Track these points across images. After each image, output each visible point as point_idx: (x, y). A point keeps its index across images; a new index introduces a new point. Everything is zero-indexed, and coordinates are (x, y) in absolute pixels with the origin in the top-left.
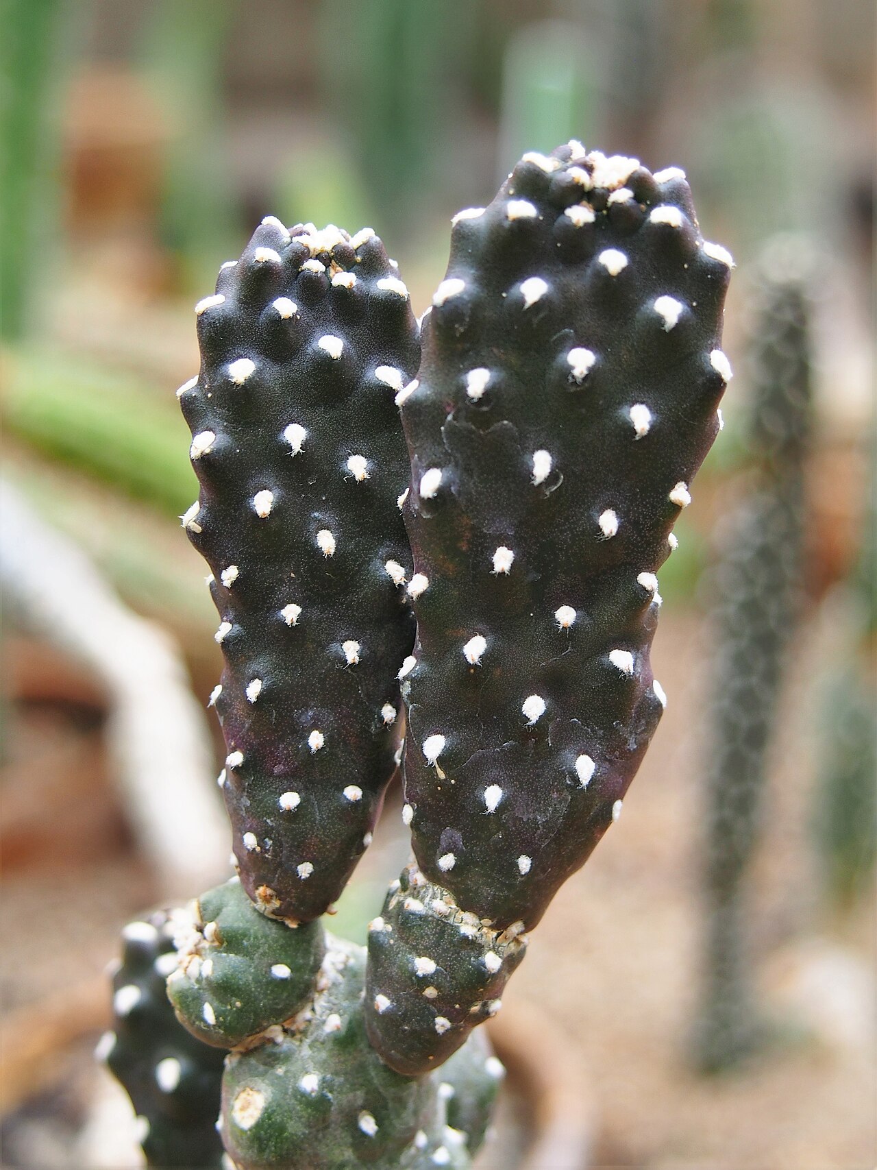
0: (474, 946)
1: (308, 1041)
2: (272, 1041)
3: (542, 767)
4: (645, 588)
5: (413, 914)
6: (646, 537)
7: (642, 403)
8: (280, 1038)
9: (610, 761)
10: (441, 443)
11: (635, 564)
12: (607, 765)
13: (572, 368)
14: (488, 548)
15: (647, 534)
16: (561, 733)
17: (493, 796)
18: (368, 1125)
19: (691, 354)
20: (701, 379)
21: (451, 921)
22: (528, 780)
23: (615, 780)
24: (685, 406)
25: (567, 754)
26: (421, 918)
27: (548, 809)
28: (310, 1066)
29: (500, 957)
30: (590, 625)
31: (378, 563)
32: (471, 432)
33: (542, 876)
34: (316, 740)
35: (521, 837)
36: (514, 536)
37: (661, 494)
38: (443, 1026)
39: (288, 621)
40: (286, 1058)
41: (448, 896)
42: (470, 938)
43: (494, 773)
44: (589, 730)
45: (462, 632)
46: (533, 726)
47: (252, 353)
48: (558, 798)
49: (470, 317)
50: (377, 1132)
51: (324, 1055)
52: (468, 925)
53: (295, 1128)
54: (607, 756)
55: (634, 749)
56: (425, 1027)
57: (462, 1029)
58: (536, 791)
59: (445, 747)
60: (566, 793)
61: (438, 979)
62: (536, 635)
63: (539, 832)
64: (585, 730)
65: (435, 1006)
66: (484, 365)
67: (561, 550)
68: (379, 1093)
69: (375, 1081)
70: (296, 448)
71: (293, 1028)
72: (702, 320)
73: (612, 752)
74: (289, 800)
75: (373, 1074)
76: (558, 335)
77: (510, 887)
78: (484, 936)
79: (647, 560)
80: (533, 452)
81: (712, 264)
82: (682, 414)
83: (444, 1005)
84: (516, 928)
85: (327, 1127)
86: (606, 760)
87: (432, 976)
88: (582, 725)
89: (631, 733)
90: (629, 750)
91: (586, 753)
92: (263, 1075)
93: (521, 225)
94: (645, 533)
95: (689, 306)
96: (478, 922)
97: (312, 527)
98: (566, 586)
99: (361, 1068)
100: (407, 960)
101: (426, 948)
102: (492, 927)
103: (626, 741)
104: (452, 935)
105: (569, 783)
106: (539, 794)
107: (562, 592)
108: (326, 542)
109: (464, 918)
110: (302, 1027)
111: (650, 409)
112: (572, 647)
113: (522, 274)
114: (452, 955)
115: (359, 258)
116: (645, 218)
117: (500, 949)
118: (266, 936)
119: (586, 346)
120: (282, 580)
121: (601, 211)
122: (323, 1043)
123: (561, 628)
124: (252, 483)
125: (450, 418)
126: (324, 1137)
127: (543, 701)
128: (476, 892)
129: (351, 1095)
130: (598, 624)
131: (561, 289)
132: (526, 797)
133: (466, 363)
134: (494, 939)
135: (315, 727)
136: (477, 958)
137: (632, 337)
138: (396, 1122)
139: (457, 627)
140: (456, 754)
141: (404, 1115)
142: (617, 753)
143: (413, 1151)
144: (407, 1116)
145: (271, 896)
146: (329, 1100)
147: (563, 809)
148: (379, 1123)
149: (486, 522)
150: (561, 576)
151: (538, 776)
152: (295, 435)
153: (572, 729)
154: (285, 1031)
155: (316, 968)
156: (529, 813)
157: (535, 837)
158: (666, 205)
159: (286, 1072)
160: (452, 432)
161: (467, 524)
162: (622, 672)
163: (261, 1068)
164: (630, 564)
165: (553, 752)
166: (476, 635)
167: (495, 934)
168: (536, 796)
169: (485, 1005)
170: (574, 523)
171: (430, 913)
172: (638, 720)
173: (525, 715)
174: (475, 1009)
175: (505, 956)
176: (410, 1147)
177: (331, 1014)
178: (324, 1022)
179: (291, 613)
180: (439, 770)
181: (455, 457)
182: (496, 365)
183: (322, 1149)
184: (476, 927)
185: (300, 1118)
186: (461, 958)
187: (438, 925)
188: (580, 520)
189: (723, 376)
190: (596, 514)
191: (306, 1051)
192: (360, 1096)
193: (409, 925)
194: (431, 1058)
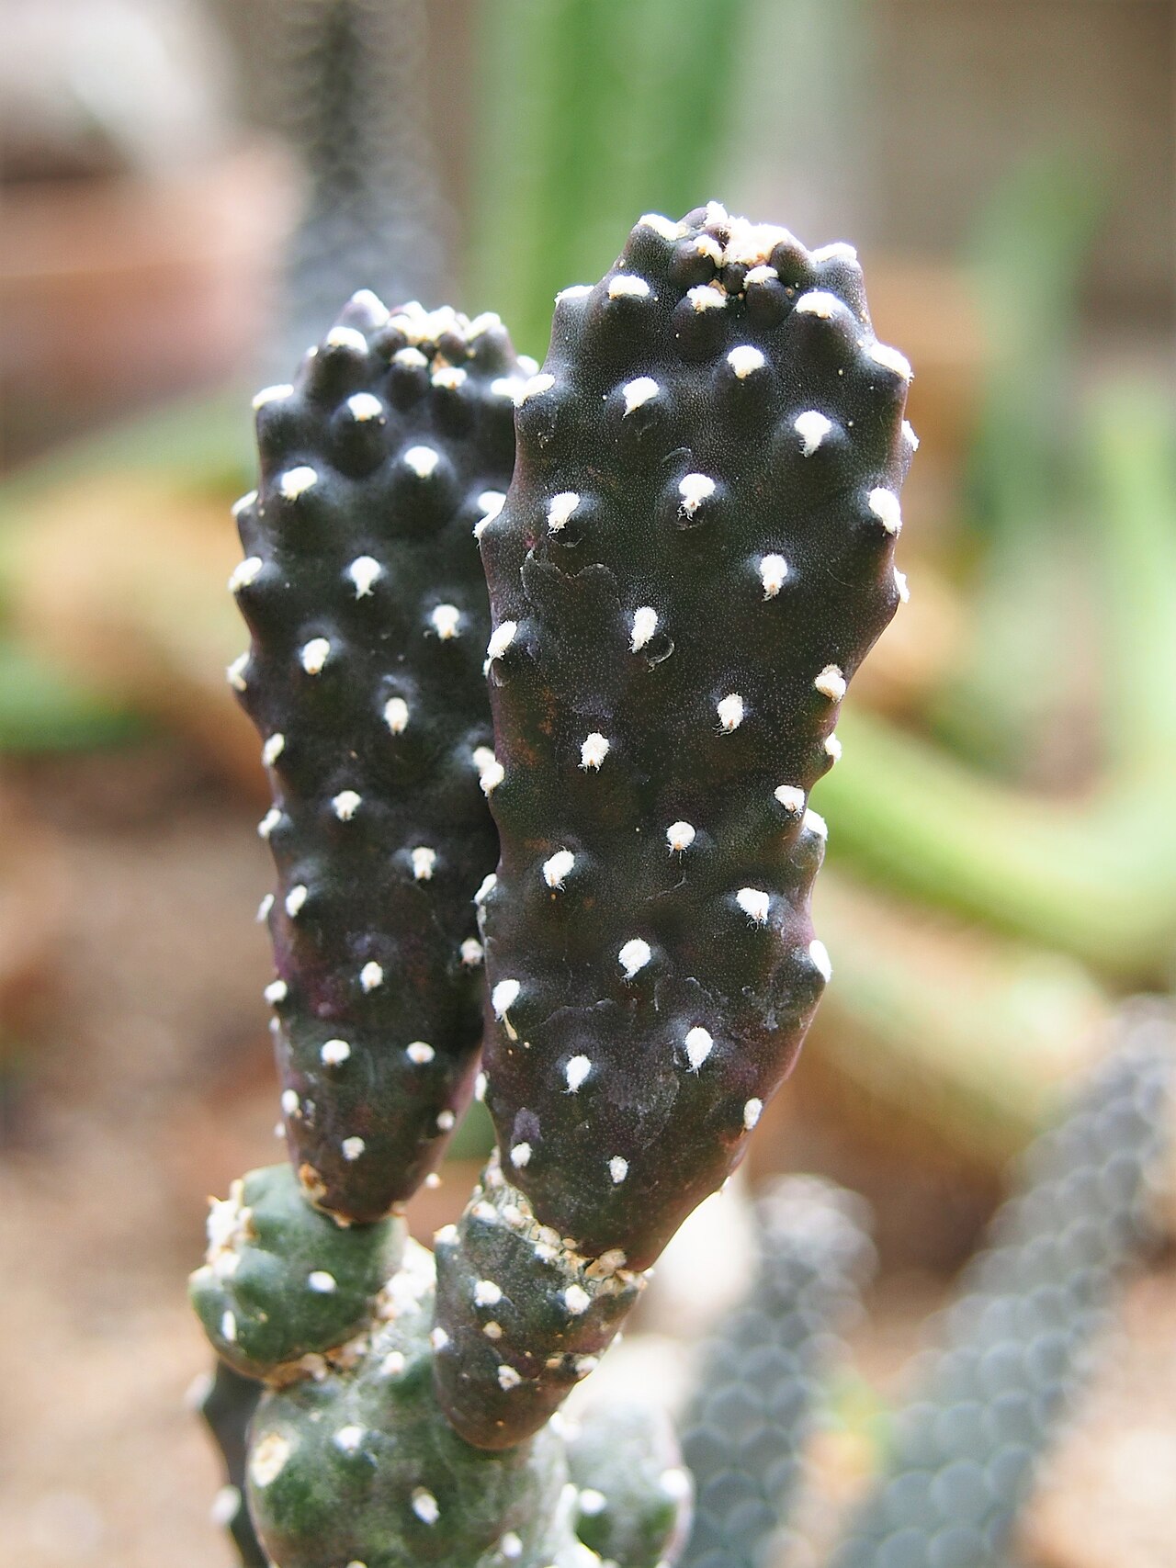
0: (551, 1273)
1: (358, 1383)
2: (309, 1376)
3: (647, 1040)
4: (783, 806)
5: (481, 1222)
6: (786, 736)
7: (779, 553)
8: (321, 1373)
9: (737, 1041)
10: (519, 589)
11: (773, 772)
12: (733, 1045)
13: (682, 498)
14: (577, 733)
15: (787, 733)
16: (673, 995)
17: (578, 1070)
18: (426, 1508)
19: (844, 490)
20: (854, 525)
21: (525, 1237)
22: (629, 1054)
23: (746, 1069)
24: (835, 560)
25: (679, 1023)
26: (489, 1228)
27: (651, 1097)
28: (355, 1415)
29: (589, 1295)
30: (712, 850)
31: (465, 749)
32: (555, 575)
33: (646, 1190)
34: (372, 975)
35: (615, 1131)
36: (613, 720)
37: (804, 678)
38: (509, 1379)
39: (340, 814)
40: (325, 1401)
41: (525, 1203)
42: (546, 1261)
43: (583, 1040)
44: (710, 995)
45: (545, 845)
46: (631, 980)
47: (317, 461)
48: (664, 1083)
49: (557, 423)
50: (439, 1520)
51: (374, 1404)
52: (546, 1244)
53: (323, 1493)
54: (733, 1034)
55: (774, 1030)
56: (486, 1376)
57: (538, 1389)
58: (637, 1070)
59: (518, 996)
60: (673, 1077)
61: (502, 1313)
62: (644, 858)
63: (639, 1126)
64: (705, 994)
65: (498, 1349)
66: (574, 489)
67: (675, 745)
68: (444, 1467)
69: (439, 1450)
70: (363, 587)
71: (340, 1362)
72: (861, 447)
73: (740, 1028)
74: (336, 1051)
75: (437, 1438)
76: (672, 454)
77: (602, 1199)
78: (567, 1262)
79: (789, 770)
80: (635, 609)
81: (877, 372)
82: (831, 570)
83: (511, 1348)
84: (613, 1258)
85: (366, 1500)
86: (732, 1038)
87: (495, 1307)
88: (702, 986)
89: (768, 1005)
90: (766, 1029)
91: (703, 1025)
92: (294, 1419)
93: (625, 306)
94: (784, 731)
95: (843, 427)
96: (558, 1241)
97: (383, 693)
98: (683, 795)
99: (421, 1430)
100: (469, 1282)
101: (492, 1270)
102: (578, 1252)
103: (760, 1017)
104: (524, 1256)
105: (677, 1063)
106: (641, 1075)
107: (678, 803)
108: (397, 714)
109: (542, 1235)
110: (352, 1363)
111: (788, 562)
112: (687, 879)
113: (627, 371)
114: (523, 1282)
115: (472, 352)
116: (793, 307)
117: (590, 1284)
118: (308, 1233)
119: (705, 472)
120: (338, 761)
121: (737, 294)
122: (376, 1388)
123: (671, 850)
124: (304, 630)
125: (530, 555)
126: (362, 1512)
127: (649, 949)
128: (556, 1201)
129: (403, 1463)
130: (723, 850)
131: (678, 394)
132: (624, 1077)
133: (551, 485)
134: (582, 1269)
135: (371, 957)
136: (555, 1290)
137: (768, 463)
138: (467, 1511)
139: (539, 837)
140: (532, 1008)
141: (481, 1504)
142: (746, 1031)
143: (498, 1558)
144: (486, 1506)
145: (315, 1179)
146: (371, 1463)
147: (671, 1099)
148: (442, 1507)
149: (576, 698)
150: (676, 781)
151: (641, 1050)
152: (364, 572)
153: (688, 991)
154: (331, 1366)
155: (376, 1286)
156: (627, 1100)
157: (633, 1134)
158: (819, 290)
159: (324, 1418)
160: (533, 574)
161: (550, 699)
162: (751, 918)
163: (294, 1409)
164: (766, 772)
165: (662, 1019)
166: (562, 849)
167: (581, 1262)
168: (637, 1076)
169: (568, 1359)
170: (690, 709)
171: (502, 1223)
172: (778, 991)
173: (622, 965)
174: (554, 1362)
175: (597, 1295)
176: (494, 1552)
177: (392, 1351)
178: (381, 1362)
179: (346, 803)
180: (509, 1027)
181: (536, 608)
182: (589, 489)
183: (359, 1530)
184: (557, 1248)
185: (331, 1480)
186: (535, 1288)
187: (509, 1240)
188: (697, 705)
189: (885, 523)
190: (717, 699)
191: (353, 1396)
192: (416, 1467)
193: (475, 1236)
194: (500, 1423)
